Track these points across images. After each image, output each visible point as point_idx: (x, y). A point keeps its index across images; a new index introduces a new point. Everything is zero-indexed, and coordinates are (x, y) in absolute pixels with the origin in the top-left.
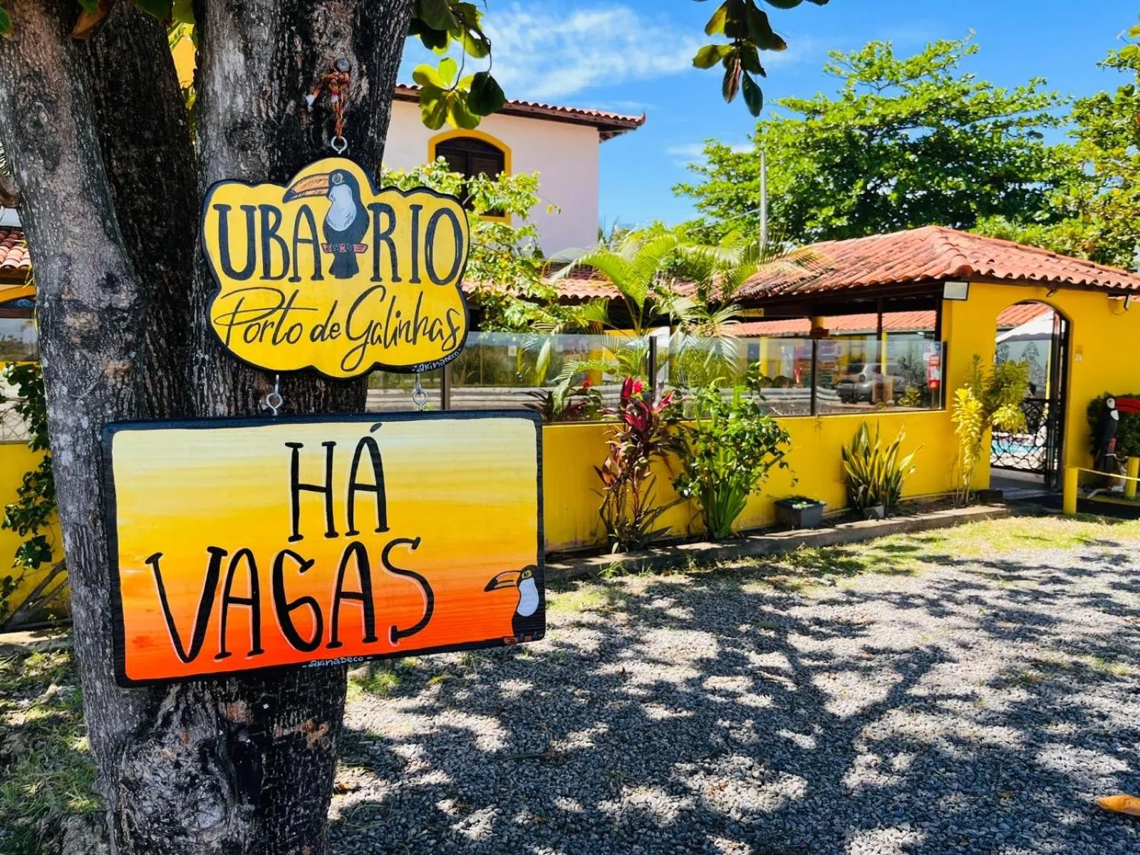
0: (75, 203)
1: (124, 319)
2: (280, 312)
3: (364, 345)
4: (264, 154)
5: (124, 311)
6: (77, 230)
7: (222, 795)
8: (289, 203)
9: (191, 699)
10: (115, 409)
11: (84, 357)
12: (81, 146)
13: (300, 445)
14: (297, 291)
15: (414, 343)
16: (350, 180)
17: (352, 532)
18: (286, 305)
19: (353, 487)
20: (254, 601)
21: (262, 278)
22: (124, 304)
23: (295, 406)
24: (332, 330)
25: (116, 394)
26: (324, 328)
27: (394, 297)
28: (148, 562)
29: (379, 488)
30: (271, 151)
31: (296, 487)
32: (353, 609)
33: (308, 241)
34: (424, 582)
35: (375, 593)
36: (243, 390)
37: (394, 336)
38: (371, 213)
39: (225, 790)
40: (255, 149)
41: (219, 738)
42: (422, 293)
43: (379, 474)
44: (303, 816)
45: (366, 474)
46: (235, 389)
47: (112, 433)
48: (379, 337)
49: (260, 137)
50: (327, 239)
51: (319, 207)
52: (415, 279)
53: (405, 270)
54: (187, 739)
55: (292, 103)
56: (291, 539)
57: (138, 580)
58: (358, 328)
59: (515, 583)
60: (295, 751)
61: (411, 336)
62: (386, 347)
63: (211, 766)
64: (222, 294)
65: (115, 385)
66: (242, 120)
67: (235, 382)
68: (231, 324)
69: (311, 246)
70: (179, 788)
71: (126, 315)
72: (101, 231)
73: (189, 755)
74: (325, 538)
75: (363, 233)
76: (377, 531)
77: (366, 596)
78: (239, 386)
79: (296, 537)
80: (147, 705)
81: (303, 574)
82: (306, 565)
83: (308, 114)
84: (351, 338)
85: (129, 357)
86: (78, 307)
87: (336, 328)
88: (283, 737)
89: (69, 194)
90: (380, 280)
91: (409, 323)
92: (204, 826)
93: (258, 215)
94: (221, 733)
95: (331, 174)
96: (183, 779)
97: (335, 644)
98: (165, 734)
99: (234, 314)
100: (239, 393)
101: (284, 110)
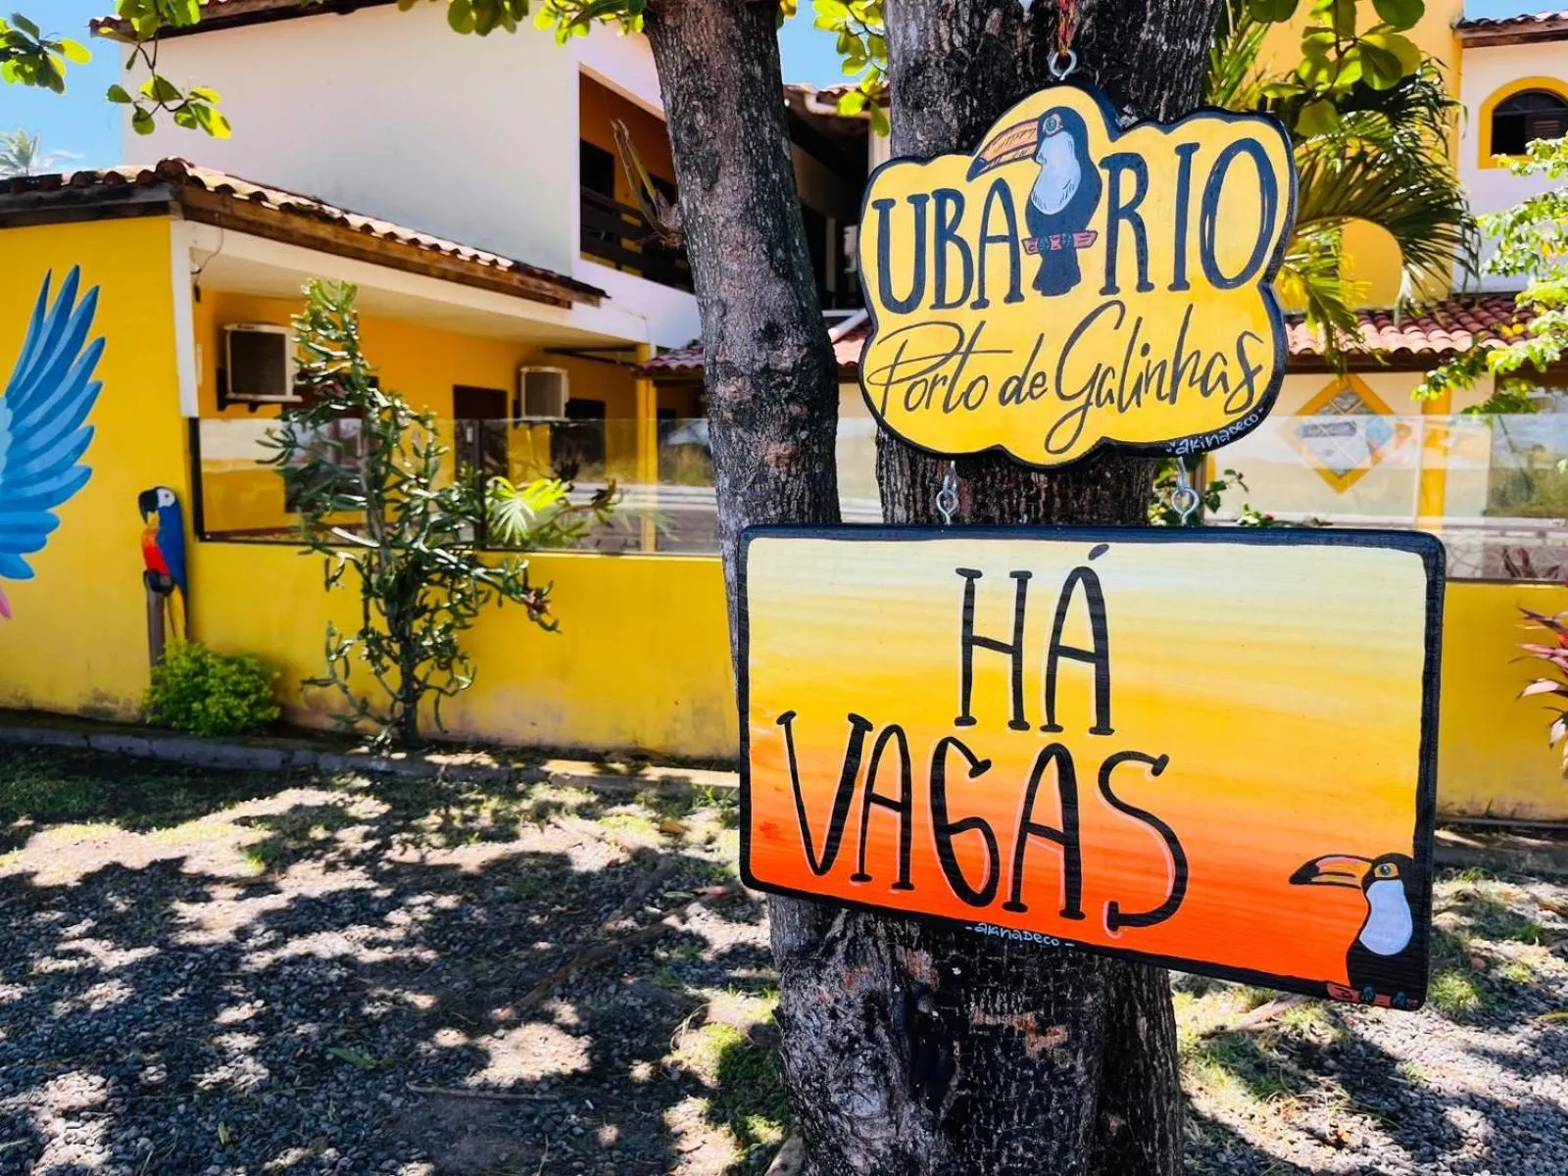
0: (735, 231)
1: (787, 385)
2: (957, 359)
3: (1085, 408)
4: (946, 107)
5: (785, 373)
6: (735, 267)
7: (888, 1080)
8: (976, 181)
9: (861, 928)
10: (779, 509)
11: (740, 438)
12: (749, 152)
13: (978, 574)
14: (983, 323)
15: (1173, 401)
16: (1072, 123)
17: (1051, 727)
18: (965, 349)
19: (1057, 651)
20: (904, 807)
21: (933, 307)
22: (787, 364)
23: (995, 512)
24: (1033, 385)
25: (780, 489)
26: (1021, 381)
27: (1140, 320)
28: (780, 722)
29: (1099, 657)
30: (959, 101)
31: (969, 641)
32: (1046, 856)
33: (1002, 239)
34: (1171, 838)
35: (1084, 837)
36: (923, 484)
37: (1137, 391)
38: (1104, 174)
39: (894, 1075)
40: (934, 103)
41: (894, 995)
42: (1191, 307)
43: (1100, 634)
44: (1023, 1159)
45: (1078, 632)
46: (914, 482)
47: (748, 539)
48: (1110, 393)
49: (938, 83)
50: (1031, 232)
51: (1020, 178)
52: (1180, 283)
53: (1161, 269)
54: (850, 983)
55: (995, 14)
56: (959, 722)
57: (769, 744)
58: (1075, 378)
59: (1358, 882)
60: (1005, 1053)
61: (1166, 389)
62: (1122, 409)
63: (880, 1031)
64: (879, 336)
65: (779, 477)
66: (916, 61)
67: (913, 473)
68: (889, 383)
69: (1006, 246)
70: (833, 1046)
71: (788, 379)
72: (766, 265)
73: (850, 1005)
74: (1009, 729)
75: (1091, 212)
76: (1093, 731)
77: (1068, 837)
78: (919, 480)
79: (966, 720)
80: (817, 919)
81: (974, 780)
82: (980, 767)
83: (1025, 26)
84: (1063, 397)
85: (795, 438)
86: (730, 371)
87: (1039, 381)
88: (983, 1027)
89: (728, 220)
90: (1116, 290)
91: (1164, 363)
92: (858, 1112)
93: (931, 206)
94: (897, 989)
95: (1041, 120)
96: (839, 1036)
97: (1015, 905)
98: (825, 966)
99: (893, 367)
100: (919, 490)
101: (982, 28)
